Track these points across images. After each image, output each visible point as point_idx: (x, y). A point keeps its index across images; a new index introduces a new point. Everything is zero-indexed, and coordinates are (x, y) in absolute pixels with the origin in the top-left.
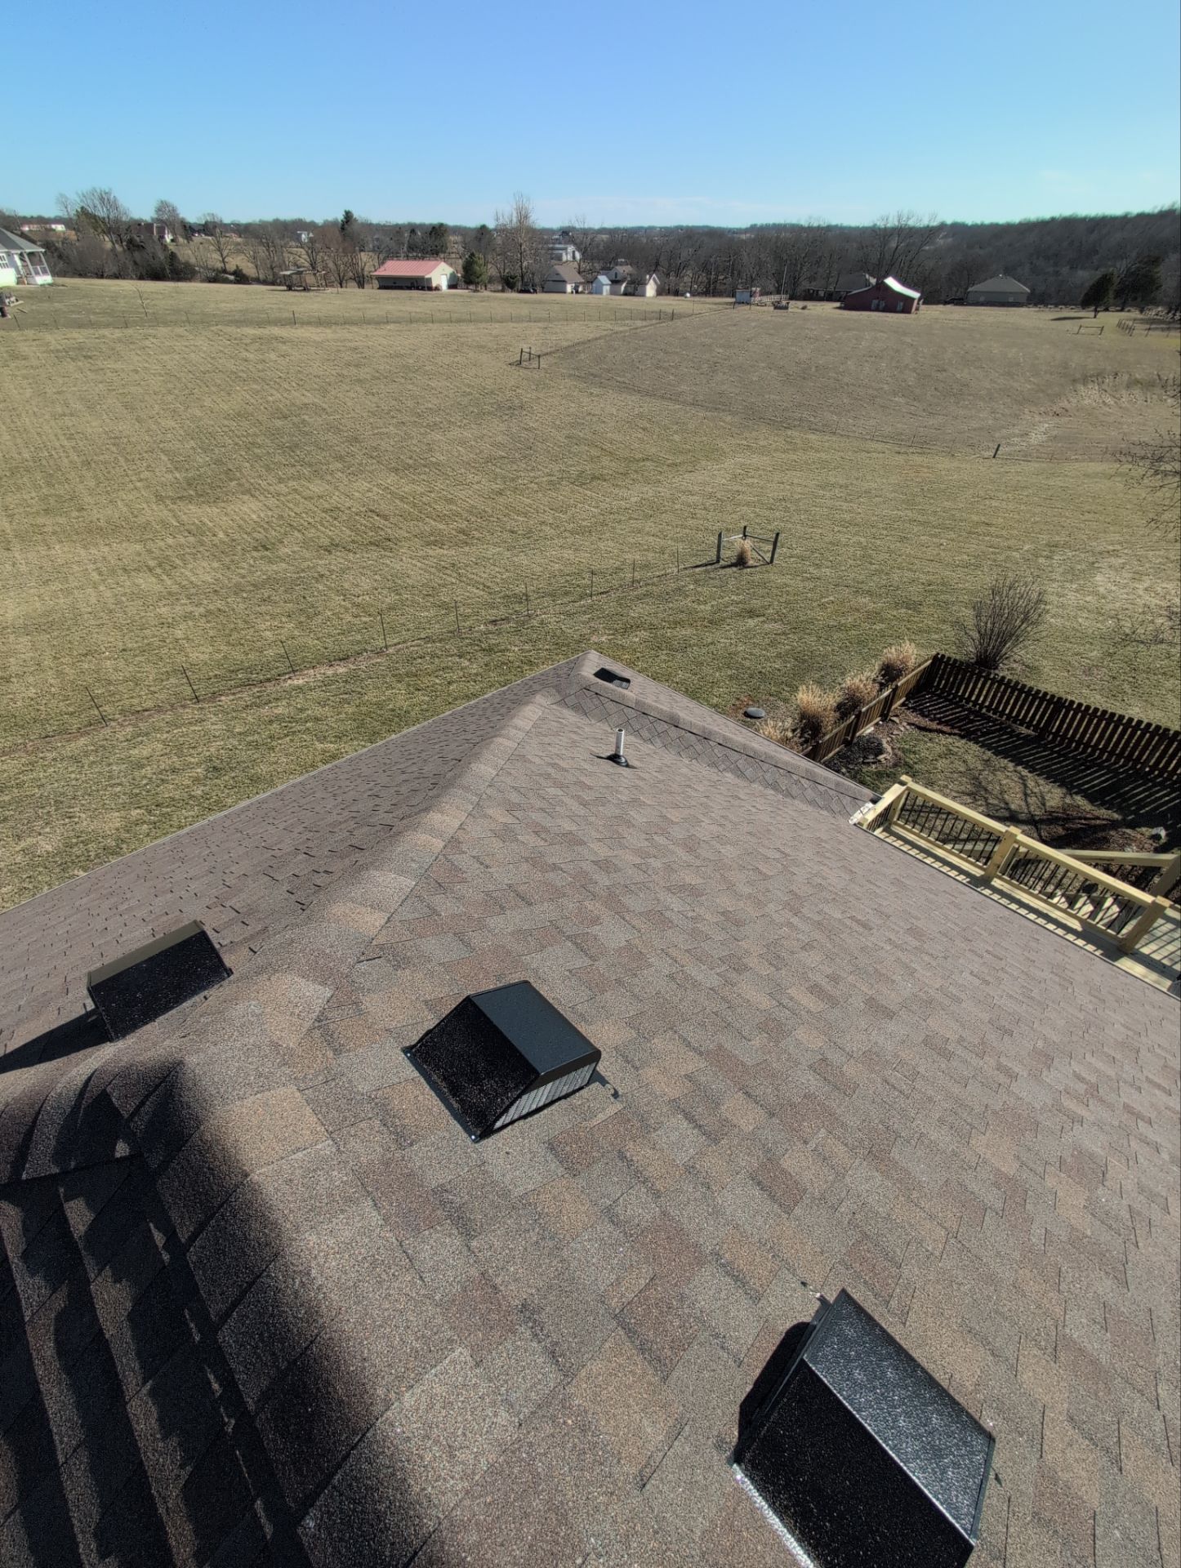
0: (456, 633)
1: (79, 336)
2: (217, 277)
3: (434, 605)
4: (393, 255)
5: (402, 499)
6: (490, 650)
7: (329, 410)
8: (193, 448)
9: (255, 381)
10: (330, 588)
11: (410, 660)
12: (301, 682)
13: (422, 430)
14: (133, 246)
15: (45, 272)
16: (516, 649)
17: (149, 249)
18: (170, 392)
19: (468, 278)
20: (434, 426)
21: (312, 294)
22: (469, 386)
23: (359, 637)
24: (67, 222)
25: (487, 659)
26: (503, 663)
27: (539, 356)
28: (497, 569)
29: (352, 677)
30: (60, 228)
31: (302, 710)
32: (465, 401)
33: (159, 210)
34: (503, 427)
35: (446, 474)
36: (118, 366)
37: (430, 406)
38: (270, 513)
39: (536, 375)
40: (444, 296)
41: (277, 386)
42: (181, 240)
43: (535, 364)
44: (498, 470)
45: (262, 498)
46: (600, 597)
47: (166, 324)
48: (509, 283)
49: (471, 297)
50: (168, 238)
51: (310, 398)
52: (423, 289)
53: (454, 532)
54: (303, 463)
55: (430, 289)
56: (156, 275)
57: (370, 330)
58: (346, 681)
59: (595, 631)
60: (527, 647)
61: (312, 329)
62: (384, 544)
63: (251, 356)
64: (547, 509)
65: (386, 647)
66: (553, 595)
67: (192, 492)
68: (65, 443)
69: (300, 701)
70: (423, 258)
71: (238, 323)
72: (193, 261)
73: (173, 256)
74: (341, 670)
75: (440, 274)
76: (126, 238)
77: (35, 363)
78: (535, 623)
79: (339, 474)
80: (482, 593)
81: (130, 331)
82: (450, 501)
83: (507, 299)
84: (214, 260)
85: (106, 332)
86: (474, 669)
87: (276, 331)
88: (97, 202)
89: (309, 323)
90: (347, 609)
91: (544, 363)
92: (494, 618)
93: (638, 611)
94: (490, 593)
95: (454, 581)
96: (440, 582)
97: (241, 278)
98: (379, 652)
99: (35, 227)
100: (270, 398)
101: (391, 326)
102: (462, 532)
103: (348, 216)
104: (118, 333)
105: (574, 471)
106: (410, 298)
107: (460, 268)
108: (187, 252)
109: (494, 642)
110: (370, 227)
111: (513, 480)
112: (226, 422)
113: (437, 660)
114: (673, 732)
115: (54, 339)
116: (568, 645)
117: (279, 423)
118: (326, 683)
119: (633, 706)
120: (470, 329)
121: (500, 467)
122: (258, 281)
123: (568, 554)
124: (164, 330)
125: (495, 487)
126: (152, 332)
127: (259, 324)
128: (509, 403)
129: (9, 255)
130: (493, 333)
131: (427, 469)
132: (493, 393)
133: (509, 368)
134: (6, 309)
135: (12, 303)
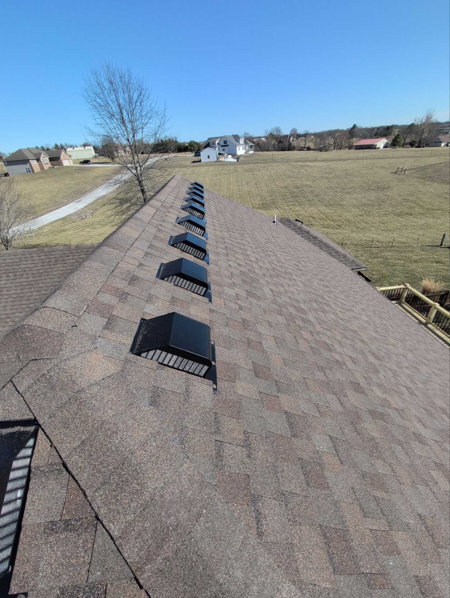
2: (301, 149)
5: (323, 214)
7: (313, 187)
8: (268, 195)
9: (294, 178)
13: (342, 194)
14: (280, 142)
15: (252, 150)
17: (284, 143)
18: (269, 180)
19: (394, 144)
20: (348, 193)
22: (369, 180)
24: (266, 137)
27: (406, 170)
32: (364, 185)
33: (292, 131)
34: (376, 194)
35: (343, 208)
36: (259, 173)
37: (350, 186)
38: (280, 214)
39: (401, 177)
41: (300, 179)
42: (295, 139)
43: (402, 173)
44: (365, 208)
45: (280, 210)
47: (276, 162)
48: (412, 145)
51: (309, 183)
53: (335, 225)
54: (297, 201)
56: (283, 150)
57: (339, 162)
61: (320, 163)
63: (296, 171)
64: (377, 222)
67: (262, 207)
68: (237, 192)
71: (297, 161)
73: (290, 144)
75: (382, 143)
76: (279, 140)
77: (239, 173)
79: (307, 205)
81: (266, 164)
82: (340, 216)
84: (302, 144)
85: (259, 165)
87: (308, 163)
88: (275, 130)
89: (320, 161)
91: (407, 172)
99: (257, 140)
100: (296, 183)
102: (339, 225)
103: (355, 126)
104: (262, 165)
105: (399, 211)
107: (391, 141)
108: (294, 142)
111: (369, 212)
112: (280, 189)
115: (246, 167)
117: (295, 190)
120: (382, 161)
121: (367, 208)
124: (275, 164)
125: (360, 213)
126: (272, 164)
127: (303, 162)
128: (383, 187)
129: (245, 146)
130: (390, 162)
131: (337, 206)
132: (378, 183)
133: (390, 174)
134: (239, 160)
135: (241, 159)
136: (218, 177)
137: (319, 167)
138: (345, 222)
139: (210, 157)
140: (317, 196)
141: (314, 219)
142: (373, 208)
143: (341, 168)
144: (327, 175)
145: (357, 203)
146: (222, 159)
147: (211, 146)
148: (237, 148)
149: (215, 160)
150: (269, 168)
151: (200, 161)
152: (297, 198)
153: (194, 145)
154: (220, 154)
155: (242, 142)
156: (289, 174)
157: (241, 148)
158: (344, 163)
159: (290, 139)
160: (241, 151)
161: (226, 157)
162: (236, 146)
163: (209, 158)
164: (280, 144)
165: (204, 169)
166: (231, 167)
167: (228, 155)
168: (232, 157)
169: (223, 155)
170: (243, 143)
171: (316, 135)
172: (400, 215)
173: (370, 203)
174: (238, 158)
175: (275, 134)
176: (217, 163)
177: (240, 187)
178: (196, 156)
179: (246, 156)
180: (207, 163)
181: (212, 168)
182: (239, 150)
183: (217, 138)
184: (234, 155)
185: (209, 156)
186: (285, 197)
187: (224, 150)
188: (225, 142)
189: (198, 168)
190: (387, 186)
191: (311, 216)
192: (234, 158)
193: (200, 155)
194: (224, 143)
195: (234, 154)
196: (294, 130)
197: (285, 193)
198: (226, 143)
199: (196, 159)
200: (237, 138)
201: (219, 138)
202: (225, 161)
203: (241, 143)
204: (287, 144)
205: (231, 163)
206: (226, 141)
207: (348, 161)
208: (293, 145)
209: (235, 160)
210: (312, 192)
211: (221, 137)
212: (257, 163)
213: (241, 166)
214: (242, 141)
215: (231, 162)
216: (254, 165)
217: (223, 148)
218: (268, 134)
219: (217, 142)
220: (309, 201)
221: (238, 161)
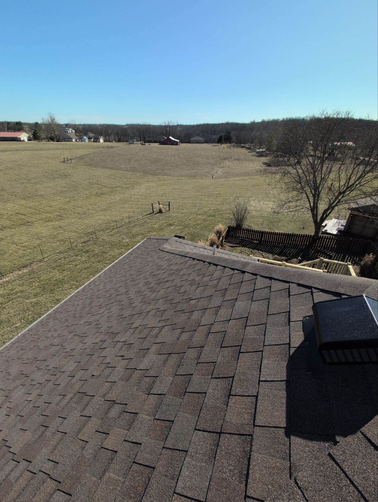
0: (71, 249)
3: (58, 241)
5: (30, 208)
6: (87, 252)
10: (8, 243)
11: (55, 261)
12: (7, 279)
13: (32, 185)
16: (97, 249)
20: (36, 183)
22: (47, 169)
23: (29, 258)
25: (87, 255)
26: (95, 255)
27: (71, 159)
28: (78, 226)
29: (33, 272)
31: (12, 290)
32: (47, 174)
34: (64, 181)
35: (46, 198)
39: (71, 165)
40: (26, 143)
43: (70, 162)
44: (66, 195)
46: (120, 228)
48: (52, 139)
49: (38, 143)
52: (17, 141)
53: (55, 216)
55: (20, 141)
58: (30, 275)
59: (123, 239)
60: (101, 248)
62: (28, 224)
64: (89, 205)
65: (44, 259)
66: (103, 230)
69: (10, 286)
70: (15, 132)
74: (25, 271)
75: (24, 136)
78: (100, 240)
80: (75, 234)
83: (51, 143)
86: (84, 259)
90: (19, 249)
91: (73, 161)
92: (84, 241)
93: (135, 230)
94: (79, 233)
95: (62, 232)
96: (57, 233)
98: (41, 261)
101: (9, 152)
102: (59, 216)
105: (94, 193)
106: (14, 144)
107: (31, 134)
109: (87, 249)
111: (73, 197)
113: (67, 259)
116: (116, 245)
118: (20, 277)
120: (42, 152)
123: (102, 217)
130: (51, 153)
133: (60, 163)
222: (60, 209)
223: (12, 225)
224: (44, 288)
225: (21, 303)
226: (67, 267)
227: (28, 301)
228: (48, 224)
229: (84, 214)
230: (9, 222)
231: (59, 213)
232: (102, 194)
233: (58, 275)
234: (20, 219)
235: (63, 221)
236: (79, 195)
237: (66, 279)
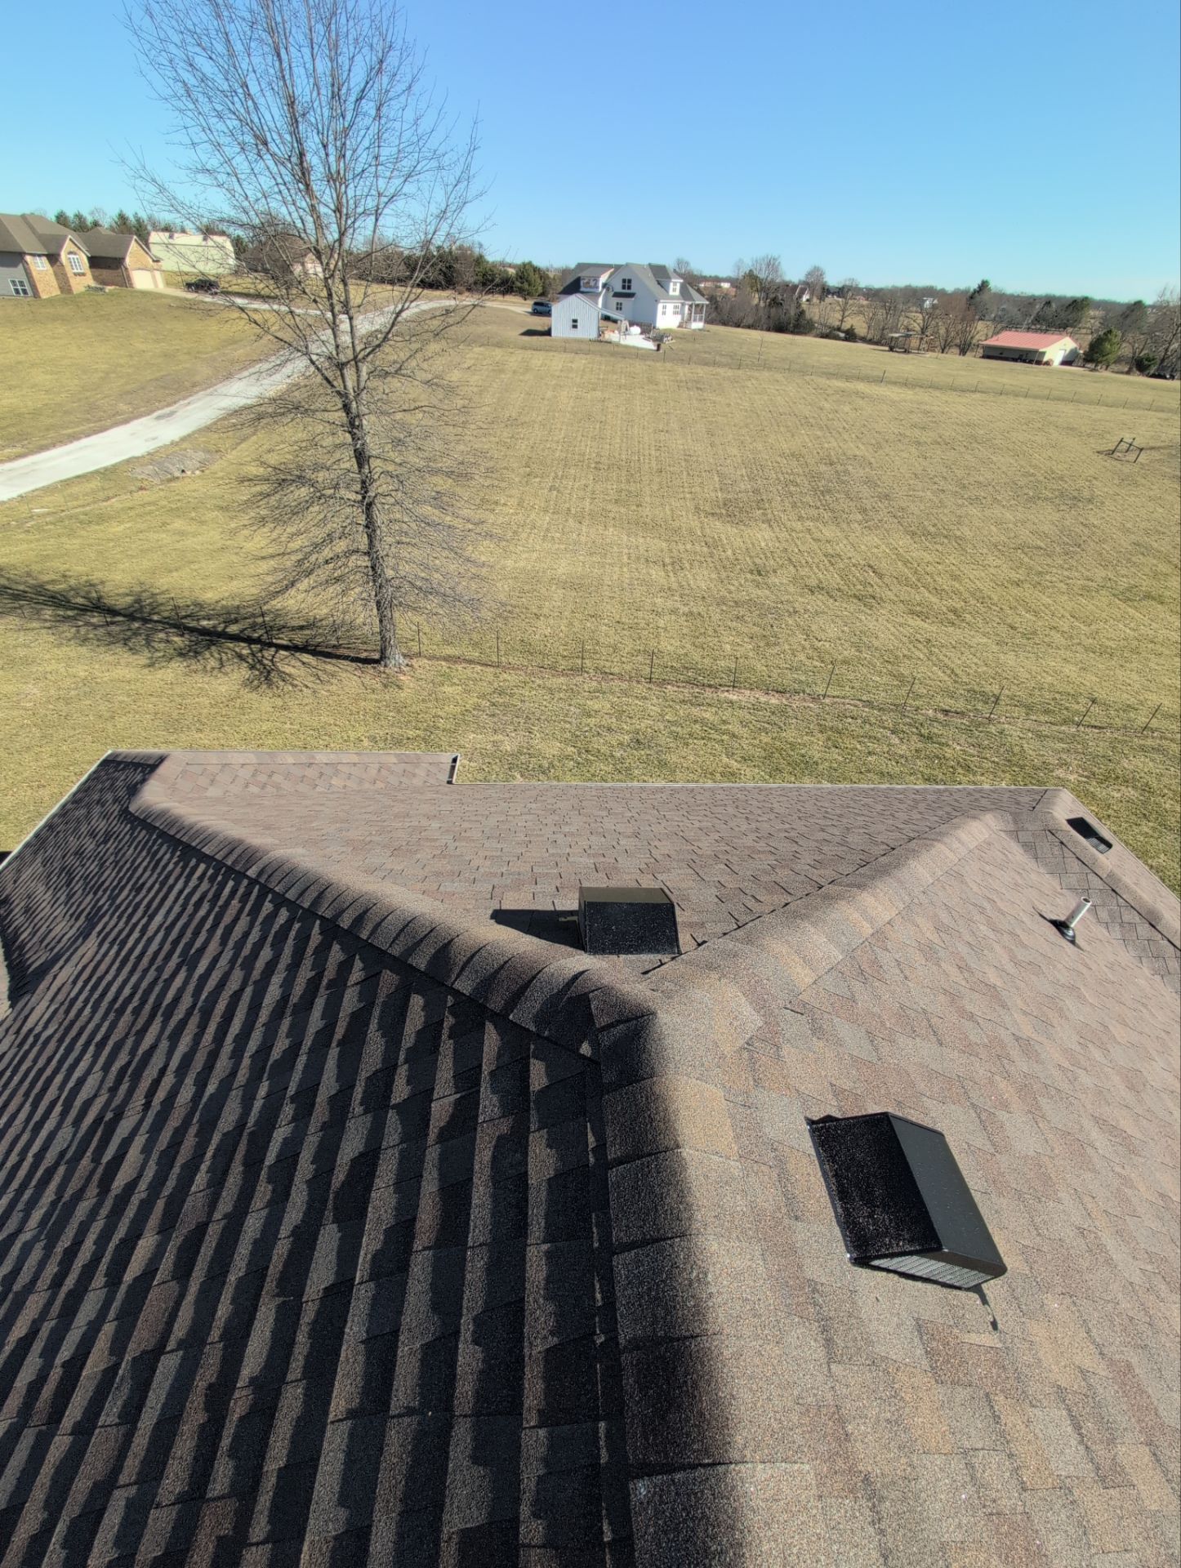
0: (899, 709)
1: (701, 371)
2: (830, 334)
3: (891, 674)
4: (1012, 325)
5: (906, 563)
6: (929, 738)
7: (875, 465)
8: (742, 476)
9: (821, 428)
10: (798, 626)
11: (841, 716)
12: (735, 698)
13: (960, 502)
14: (775, 303)
15: (700, 320)
16: (958, 748)
17: (785, 307)
18: (747, 426)
19: (1093, 356)
20: (975, 500)
21: (910, 356)
22: (1035, 467)
23: (803, 678)
24: (734, 282)
25: (920, 745)
26: (938, 757)
27: (1141, 450)
28: (975, 660)
29: (782, 711)
30: (726, 285)
31: (724, 722)
32: (1022, 482)
33: (809, 274)
34: (1056, 516)
35: (963, 550)
36: (718, 399)
37: (981, 479)
38: (777, 545)
39: (1127, 469)
40: (1057, 371)
41: (837, 436)
42: (815, 300)
43: (1131, 457)
44: (1026, 560)
45: (777, 530)
46: (1088, 730)
47: (770, 369)
48: (1140, 365)
49: (1083, 376)
50: (805, 298)
51: (862, 451)
52: (1030, 362)
53: (944, 609)
54: (827, 507)
55: (1039, 363)
56: (780, 328)
57: (952, 397)
58: (773, 713)
59: (1063, 764)
60: (971, 751)
61: (896, 389)
62: (867, 600)
63: (827, 406)
64: (1067, 615)
65: (824, 696)
66: (1029, 708)
67: (724, 512)
68: (653, 452)
69: (726, 715)
70: (1046, 331)
71: (831, 375)
72: (816, 318)
73: (802, 313)
74: (774, 701)
75: (1056, 349)
76: (772, 296)
77: (662, 388)
78: (993, 729)
79: (856, 525)
80: (946, 678)
81: (740, 372)
82: (955, 578)
83: (1131, 383)
84: (834, 319)
85: (721, 371)
86: (903, 749)
87: (861, 386)
88: (764, 267)
89: (895, 383)
90: (804, 648)
91: (1143, 458)
92: (947, 708)
93: (1133, 763)
94: (956, 682)
95: (922, 656)
96: (906, 652)
97: (851, 336)
98: (815, 698)
99: (709, 284)
100: (826, 445)
101: (978, 396)
102: (954, 611)
103: (984, 286)
104: (730, 373)
105: (1123, 583)
106: (1012, 370)
107: (1086, 346)
108: (815, 311)
109: (936, 731)
110: (1001, 297)
111: (1040, 573)
112: (779, 459)
113: (868, 726)
114: (1144, 930)
115: (682, 371)
116: (1022, 767)
117: (823, 468)
118: (756, 707)
119: (1104, 876)
120: (1068, 409)
121: (1031, 558)
122: (864, 340)
123: (1070, 670)
124: (766, 374)
125: (1014, 576)
126: (756, 374)
127: (848, 378)
128: (1075, 494)
129: (683, 305)
130: (1094, 417)
131: (946, 541)
132: (1061, 478)
133: (1095, 457)
134: (662, 346)
135: (667, 342)
136: (598, 394)
137: (893, 403)
138: (973, 602)
139: (578, 324)
140: (887, 496)
141: (881, 576)
142: (1049, 561)
143: (955, 415)
144: (917, 432)
145: (1003, 538)
146: (613, 336)
147: (582, 289)
148: (660, 306)
149: (593, 335)
150: (749, 384)
151: (548, 333)
152: (828, 497)
153: (534, 278)
154: (607, 318)
155: (674, 290)
156: (807, 414)
157: (670, 307)
158: (964, 400)
159: (800, 297)
160: (668, 318)
161: (623, 329)
162: (657, 301)
163: (575, 327)
164: (773, 310)
165: (557, 362)
166: (639, 367)
167: (632, 324)
168: (642, 333)
169: (615, 321)
170: (677, 293)
171: (873, 294)
172: (1128, 596)
173: (1039, 542)
174: (659, 339)
175: (762, 276)
176: (598, 347)
177: (662, 436)
178: (536, 313)
179: (679, 336)
180: (566, 341)
181: (581, 362)
182: (664, 313)
183: (606, 267)
184: (647, 328)
185: (575, 321)
186: (792, 489)
187: (619, 307)
188: (627, 283)
189: (541, 355)
190: (1086, 494)
191: (870, 566)
192: (648, 339)
193: (548, 314)
194: (624, 287)
195: (650, 325)
196: (817, 272)
197: (792, 474)
198: (629, 288)
199: (538, 323)
200: (660, 274)
201: (609, 266)
202: (622, 342)
203: (671, 293)
204: (793, 312)
205: (636, 354)
206: (630, 281)
207: (974, 396)
208: (808, 315)
209: (651, 345)
210: (869, 482)
211: (618, 268)
212: (715, 364)
213: (668, 365)
214: (675, 287)
215: (638, 349)
216: (706, 368)
217: (620, 300)
218: (742, 274)
219: (603, 279)
220: (864, 511)
221: (659, 347)
222: (973, 595)
223: (839, 590)
224: (770, 757)
225: (714, 755)
226: (850, 743)
227: (725, 759)
228: (911, 622)
229: (1030, 635)
230: (839, 580)
231: (959, 605)
232: (1148, 596)
233: (816, 747)
234: (865, 584)
235: (951, 629)
236: (1066, 573)
237: (821, 767)
